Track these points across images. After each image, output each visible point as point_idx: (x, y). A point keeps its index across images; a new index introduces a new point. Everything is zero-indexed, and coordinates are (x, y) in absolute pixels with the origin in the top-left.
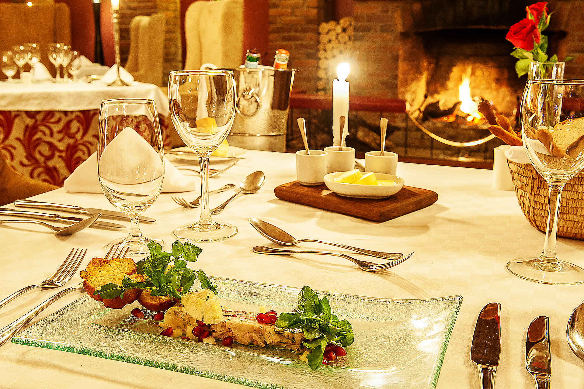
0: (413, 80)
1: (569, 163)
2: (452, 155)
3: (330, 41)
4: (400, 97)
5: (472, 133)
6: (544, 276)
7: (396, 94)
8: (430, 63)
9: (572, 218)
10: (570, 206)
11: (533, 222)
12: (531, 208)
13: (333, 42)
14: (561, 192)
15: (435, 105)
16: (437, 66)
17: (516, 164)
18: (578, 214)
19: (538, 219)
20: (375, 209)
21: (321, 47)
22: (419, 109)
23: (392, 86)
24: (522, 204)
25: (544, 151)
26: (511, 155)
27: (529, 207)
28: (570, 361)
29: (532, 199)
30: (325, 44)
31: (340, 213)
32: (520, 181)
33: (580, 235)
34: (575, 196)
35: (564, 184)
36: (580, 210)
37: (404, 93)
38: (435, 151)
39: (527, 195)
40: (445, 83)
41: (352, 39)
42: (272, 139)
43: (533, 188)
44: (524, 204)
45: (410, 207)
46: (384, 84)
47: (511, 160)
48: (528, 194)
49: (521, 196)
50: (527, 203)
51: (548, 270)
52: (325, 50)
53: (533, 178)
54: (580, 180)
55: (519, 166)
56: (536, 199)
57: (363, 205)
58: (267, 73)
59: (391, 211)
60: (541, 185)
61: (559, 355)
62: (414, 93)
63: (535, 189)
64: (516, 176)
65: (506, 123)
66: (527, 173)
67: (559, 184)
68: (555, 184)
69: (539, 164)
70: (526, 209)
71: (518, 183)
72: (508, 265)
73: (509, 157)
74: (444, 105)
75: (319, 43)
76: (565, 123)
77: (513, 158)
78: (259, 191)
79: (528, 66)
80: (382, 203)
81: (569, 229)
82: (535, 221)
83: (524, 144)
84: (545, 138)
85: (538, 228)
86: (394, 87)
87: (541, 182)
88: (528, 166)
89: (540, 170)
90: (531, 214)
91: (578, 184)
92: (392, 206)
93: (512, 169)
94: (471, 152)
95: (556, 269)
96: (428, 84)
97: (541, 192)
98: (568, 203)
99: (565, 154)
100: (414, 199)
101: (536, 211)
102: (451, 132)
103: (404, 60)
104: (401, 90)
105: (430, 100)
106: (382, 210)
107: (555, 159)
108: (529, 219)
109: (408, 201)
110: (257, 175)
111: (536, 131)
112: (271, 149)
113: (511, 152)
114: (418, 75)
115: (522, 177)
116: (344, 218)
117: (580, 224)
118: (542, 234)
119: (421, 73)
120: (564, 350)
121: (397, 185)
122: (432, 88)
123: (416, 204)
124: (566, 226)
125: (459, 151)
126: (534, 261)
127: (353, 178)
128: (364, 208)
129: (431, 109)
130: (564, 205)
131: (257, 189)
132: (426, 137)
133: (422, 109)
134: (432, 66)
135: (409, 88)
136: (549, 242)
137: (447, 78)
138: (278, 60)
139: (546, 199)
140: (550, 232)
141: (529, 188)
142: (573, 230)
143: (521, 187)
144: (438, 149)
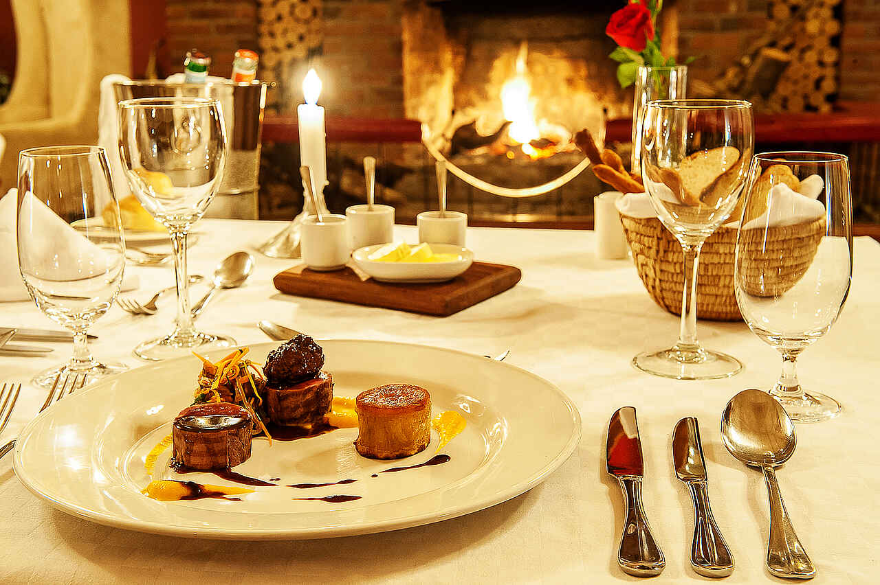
0: (431, 83)
1: (706, 214)
2: (505, 212)
3: (279, 18)
4: (410, 115)
5: (534, 172)
6: (683, 369)
7: (402, 110)
8: (455, 54)
9: (713, 290)
10: (710, 274)
11: (660, 300)
12: (657, 281)
13: (285, 20)
14: (698, 254)
15: (469, 128)
16: (469, 58)
17: (633, 219)
18: (721, 284)
19: (667, 295)
20: (436, 297)
21: (264, 29)
22: (443, 135)
23: (395, 95)
24: (644, 277)
25: (672, 199)
26: (626, 207)
27: (655, 280)
28: (729, 465)
29: (657, 269)
30: (271, 23)
31: (383, 307)
32: (640, 242)
33: (725, 315)
34: (716, 259)
35: (702, 243)
36: (722, 278)
37: (415, 108)
38: (476, 207)
39: (650, 262)
40: (484, 88)
41: (320, 13)
42: (236, 199)
43: (658, 252)
44: (646, 276)
45: (486, 292)
46: (380, 93)
47: (626, 214)
48: (652, 261)
49: (642, 265)
50: (651, 274)
51: (689, 361)
52: (272, 35)
53: (658, 238)
54: (721, 236)
55: (637, 221)
56: (664, 268)
57: (417, 293)
58: (220, 90)
59: (461, 298)
60: (669, 247)
61: (714, 460)
62: (433, 106)
63: (661, 253)
64: (633, 236)
65: (615, 161)
66: (649, 231)
67: (695, 243)
68: (690, 243)
69: (666, 217)
70: (651, 283)
71: (636, 246)
72: (635, 359)
73: (624, 210)
74: (486, 126)
75: (259, 21)
76: (695, 158)
77: (630, 210)
78: (246, 282)
79: (636, 72)
80: (445, 288)
81: (710, 307)
82: (663, 299)
83: (646, 190)
84: (671, 180)
85: (668, 308)
86: (399, 98)
87: (669, 242)
88: (651, 222)
89: (670, 226)
90: (658, 290)
91: (718, 243)
92: (460, 291)
93: (627, 227)
94: (534, 204)
95: (699, 359)
96: (456, 90)
97: (670, 257)
98: (706, 269)
99: (698, 201)
100: (489, 280)
101: (664, 285)
102: (499, 172)
103: (412, 50)
104: (409, 103)
105: (461, 119)
106: (448, 298)
107: (687, 210)
108: (655, 297)
109: (482, 283)
110: (238, 259)
111: (660, 171)
112: (237, 215)
113: (627, 202)
114: (436, 76)
115: (642, 237)
116: (392, 315)
117: (724, 298)
118: (674, 317)
119: (441, 72)
120: (720, 453)
121: (465, 260)
122: (463, 97)
123: (493, 287)
124: (706, 303)
125: (514, 205)
126: (669, 351)
127: (398, 254)
128: (419, 297)
129: (465, 134)
130: (702, 273)
131: (243, 278)
132: (458, 184)
133: (450, 134)
134: (460, 59)
135: (423, 99)
136: (687, 324)
137: (487, 80)
138: (240, 67)
139: (678, 266)
140: (688, 312)
141: (653, 252)
142: (715, 309)
143: (642, 252)
144: (480, 201)
